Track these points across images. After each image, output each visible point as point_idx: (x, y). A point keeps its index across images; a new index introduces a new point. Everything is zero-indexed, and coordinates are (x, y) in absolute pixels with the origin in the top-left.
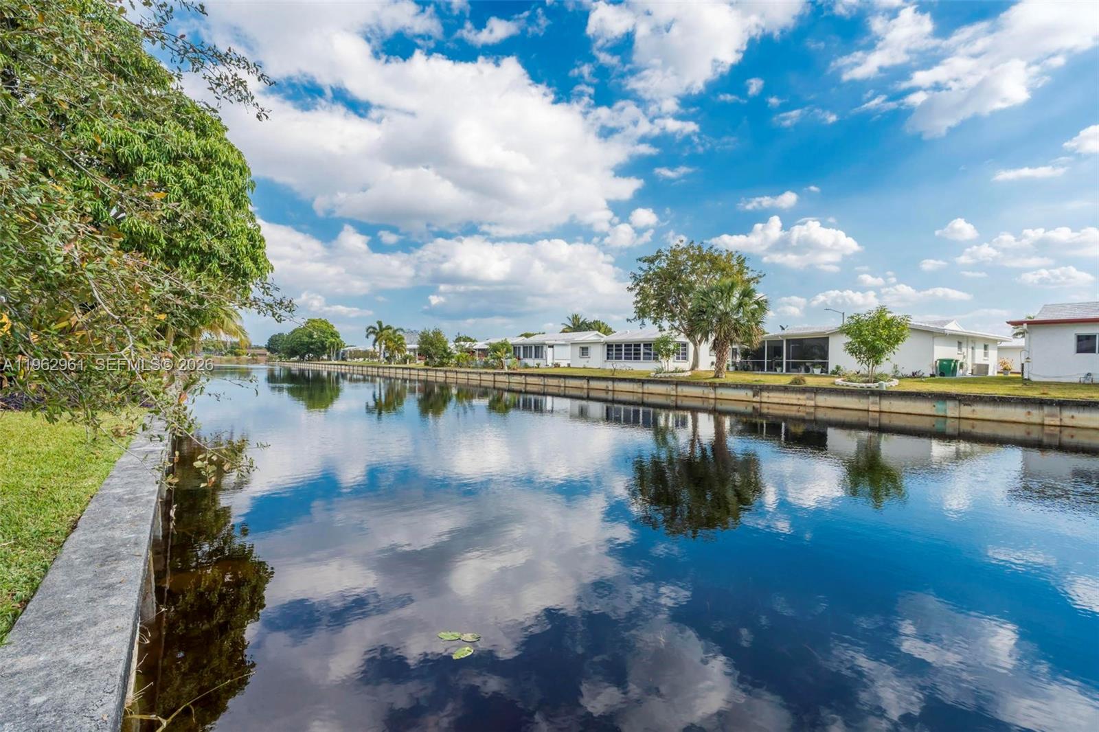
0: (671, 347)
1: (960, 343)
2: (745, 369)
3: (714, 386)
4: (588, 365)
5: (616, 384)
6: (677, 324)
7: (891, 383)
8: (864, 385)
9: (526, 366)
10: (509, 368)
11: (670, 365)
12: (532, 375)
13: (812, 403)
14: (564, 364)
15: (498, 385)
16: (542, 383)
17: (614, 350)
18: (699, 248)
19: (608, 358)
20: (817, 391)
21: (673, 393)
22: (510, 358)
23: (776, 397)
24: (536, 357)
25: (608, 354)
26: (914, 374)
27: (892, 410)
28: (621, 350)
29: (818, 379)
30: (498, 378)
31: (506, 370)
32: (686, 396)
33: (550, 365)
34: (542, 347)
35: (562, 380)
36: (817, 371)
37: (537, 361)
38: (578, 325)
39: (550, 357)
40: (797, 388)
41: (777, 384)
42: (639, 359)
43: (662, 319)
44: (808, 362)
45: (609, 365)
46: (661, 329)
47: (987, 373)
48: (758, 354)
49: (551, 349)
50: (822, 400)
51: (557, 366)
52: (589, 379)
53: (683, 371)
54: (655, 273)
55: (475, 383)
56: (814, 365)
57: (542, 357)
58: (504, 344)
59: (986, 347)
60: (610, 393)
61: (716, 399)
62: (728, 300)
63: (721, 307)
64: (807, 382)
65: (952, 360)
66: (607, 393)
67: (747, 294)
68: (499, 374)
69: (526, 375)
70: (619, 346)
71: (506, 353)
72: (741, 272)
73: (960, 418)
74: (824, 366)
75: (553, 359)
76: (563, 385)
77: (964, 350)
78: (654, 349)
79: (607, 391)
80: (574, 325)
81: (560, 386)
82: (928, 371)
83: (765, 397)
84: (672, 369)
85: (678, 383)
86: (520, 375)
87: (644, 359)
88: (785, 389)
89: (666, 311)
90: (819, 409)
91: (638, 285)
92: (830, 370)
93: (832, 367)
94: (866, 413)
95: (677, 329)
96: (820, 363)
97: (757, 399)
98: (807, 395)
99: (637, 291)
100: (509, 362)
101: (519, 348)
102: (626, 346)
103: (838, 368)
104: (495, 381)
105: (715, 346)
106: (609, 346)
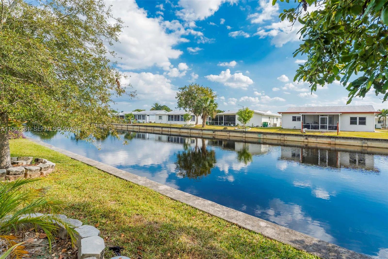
0: (189, 117)
1: (269, 118)
2: (212, 124)
3: (202, 130)
4: (162, 122)
5: (171, 129)
6: (191, 109)
7: (249, 129)
8: (242, 130)
9: (139, 122)
10: (133, 123)
11: (189, 123)
12: (142, 126)
13: (228, 135)
14: (153, 122)
15: (129, 129)
16: (146, 129)
17: (171, 117)
18: (198, 85)
19: (169, 120)
20: (230, 131)
21: (190, 132)
22: (133, 119)
23: (219, 133)
24: (143, 119)
25: (169, 119)
26: (257, 126)
27: (249, 137)
28: (173, 117)
29: (232, 128)
30: (129, 127)
31: (132, 124)
32: (193, 133)
33: (148, 122)
34: (145, 116)
35: (153, 128)
36: (232, 125)
37: (144, 121)
38: (158, 108)
39: (148, 119)
40: (225, 130)
41: (219, 129)
42: (179, 120)
43: (186, 108)
44: (230, 122)
45: (169, 122)
46: (186, 111)
47: (276, 126)
48: (216, 119)
49: (148, 116)
50: (232, 134)
51: (150, 122)
52: (162, 127)
53: (193, 125)
54: (184, 93)
55: (120, 129)
56: (232, 123)
57: (145, 119)
58: (131, 115)
59: (277, 118)
60: (169, 132)
61: (202, 134)
62: (206, 103)
63: (204, 105)
64: (228, 128)
65: (266, 122)
66: (168, 132)
67: (212, 102)
68: (129, 125)
69: (140, 126)
70: (172, 116)
71: (132, 117)
72: (211, 94)
73: (263, 139)
74: (234, 124)
75: (149, 120)
76: (153, 129)
77: (271, 119)
78: (184, 118)
79: (168, 131)
80: (156, 107)
81: (152, 130)
82: (260, 125)
83: (216, 133)
84: (189, 124)
85: (191, 129)
86: (138, 126)
87: (181, 121)
88: (221, 131)
89: (188, 105)
90: (230, 137)
91: (179, 96)
92: (236, 125)
93: (236, 124)
94: (242, 138)
95: (191, 111)
96: (233, 123)
97: (214, 134)
98: (227, 133)
99: (178, 98)
100: (133, 121)
101: (136, 116)
102: (175, 116)
103: (238, 124)
104: (127, 128)
105: (202, 117)
106: (169, 116)
